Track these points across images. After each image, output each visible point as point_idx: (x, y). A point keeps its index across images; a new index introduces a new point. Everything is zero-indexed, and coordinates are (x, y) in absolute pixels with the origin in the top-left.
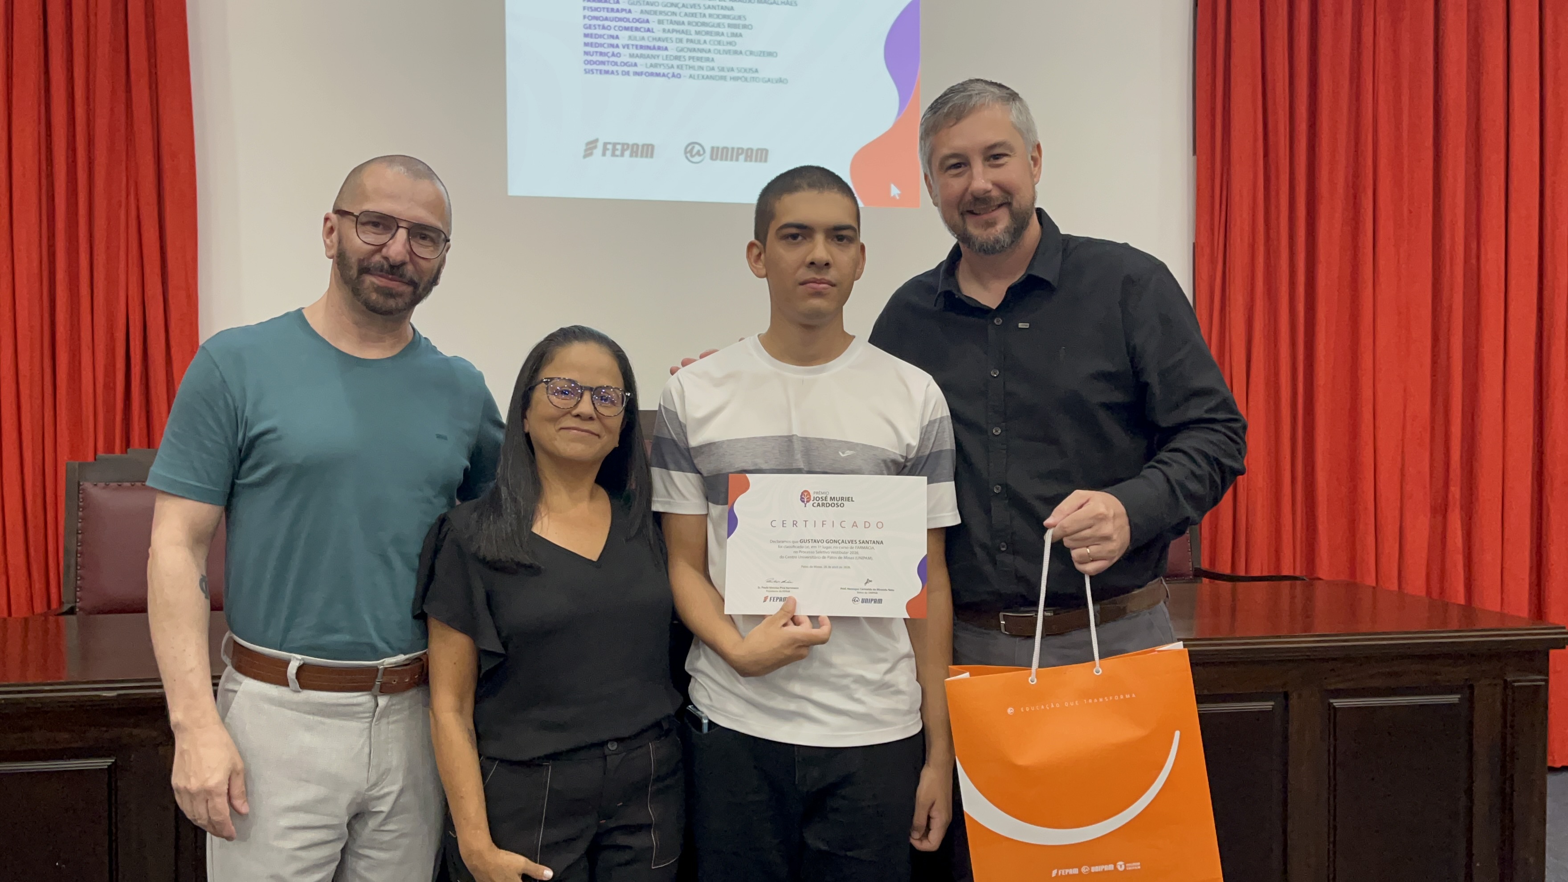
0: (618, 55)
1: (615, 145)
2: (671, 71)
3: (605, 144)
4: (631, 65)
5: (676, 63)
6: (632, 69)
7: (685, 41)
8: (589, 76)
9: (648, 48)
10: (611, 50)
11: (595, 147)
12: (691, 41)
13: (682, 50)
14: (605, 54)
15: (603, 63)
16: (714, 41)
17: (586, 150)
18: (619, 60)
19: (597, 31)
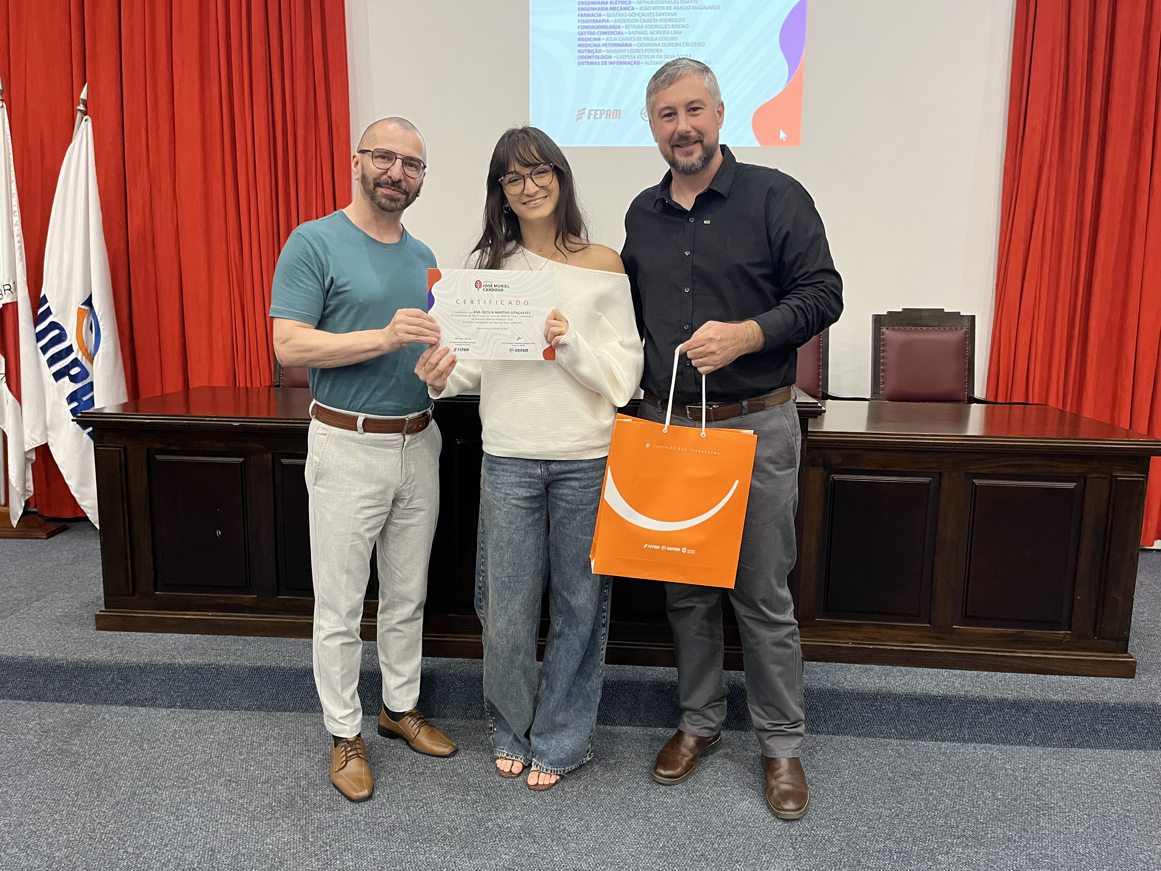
0: (600, 51)
1: (596, 111)
2: (633, 60)
3: (590, 111)
4: (607, 58)
5: (636, 54)
6: (608, 60)
7: (643, 39)
8: (580, 66)
9: (619, 45)
10: (595, 48)
11: (584, 113)
12: (648, 39)
13: (641, 45)
14: (591, 51)
15: (590, 57)
16: (662, 37)
17: (578, 115)
18: (600, 55)
19: (587, 36)
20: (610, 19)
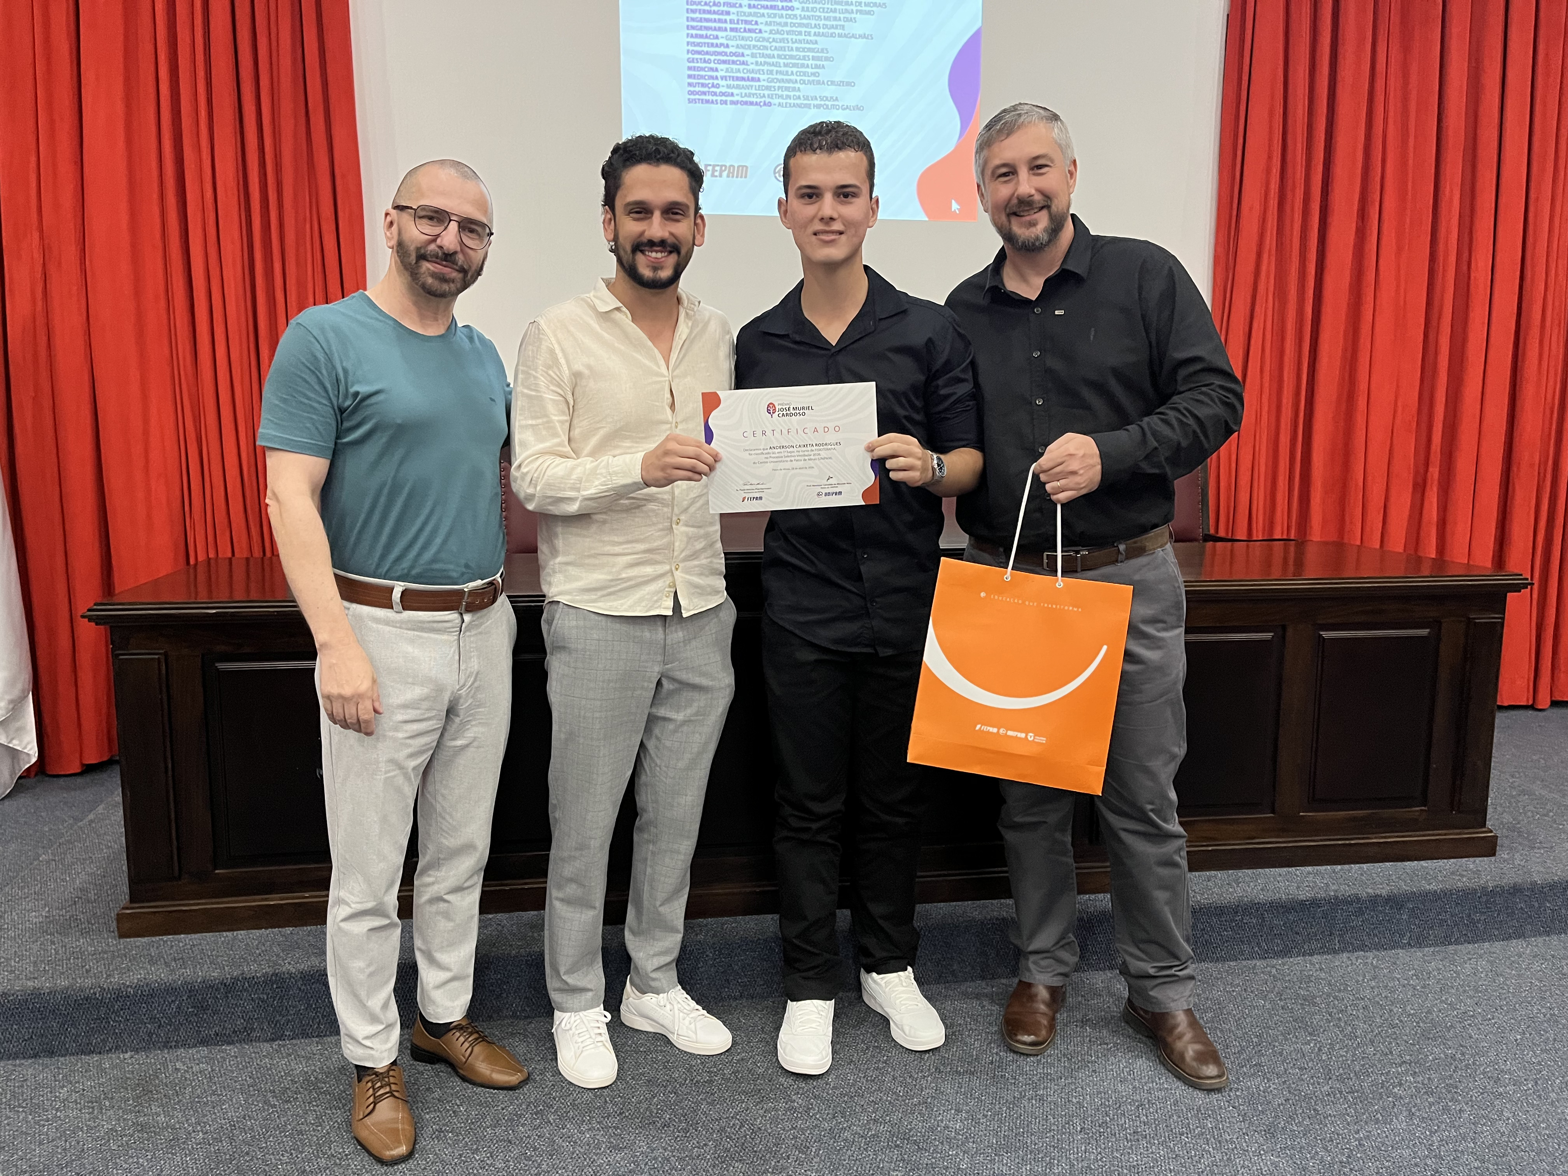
0: (718, 86)
1: (714, 166)
2: (763, 100)
3: (706, 166)
4: (728, 96)
5: (766, 92)
6: (729, 99)
7: (774, 73)
8: (691, 105)
9: (743, 79)
10: (711, 81)
12: (781, 73)
13: (772, 81)
14: (706, 85)
15: (704, 93)
16: (800, 72)
18: (718, 91)
19: (699, 65)
20: (731, 43)
